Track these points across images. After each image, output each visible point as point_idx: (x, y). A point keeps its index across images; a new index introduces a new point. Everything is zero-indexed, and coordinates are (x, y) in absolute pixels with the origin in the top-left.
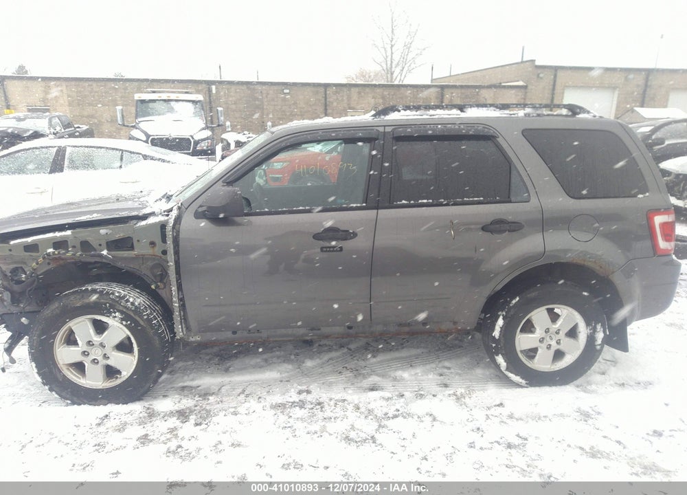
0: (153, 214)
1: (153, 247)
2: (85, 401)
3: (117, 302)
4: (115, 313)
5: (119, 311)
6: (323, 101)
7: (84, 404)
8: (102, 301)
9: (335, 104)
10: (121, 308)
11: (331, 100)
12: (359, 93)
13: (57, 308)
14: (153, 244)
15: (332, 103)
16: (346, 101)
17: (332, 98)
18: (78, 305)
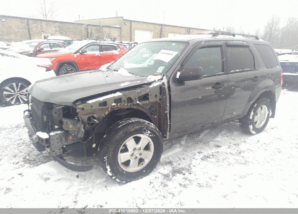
0: (155, 81)
1: (156, 98)
2: (133, 179)
3: (148, 126)
4: (148, 131)
5: (149, 130)
6: (27, 27)
7: (132, 181)
8: (143, 126)
9: (34, 29)
10: (150, 129)
11: (32, 27)
12: (46, 24)
13: (122, 134)
14: (156, 96)
15: (32, 28)
16: (40, 28)
17: (32, 25)
18: (132, 130)
